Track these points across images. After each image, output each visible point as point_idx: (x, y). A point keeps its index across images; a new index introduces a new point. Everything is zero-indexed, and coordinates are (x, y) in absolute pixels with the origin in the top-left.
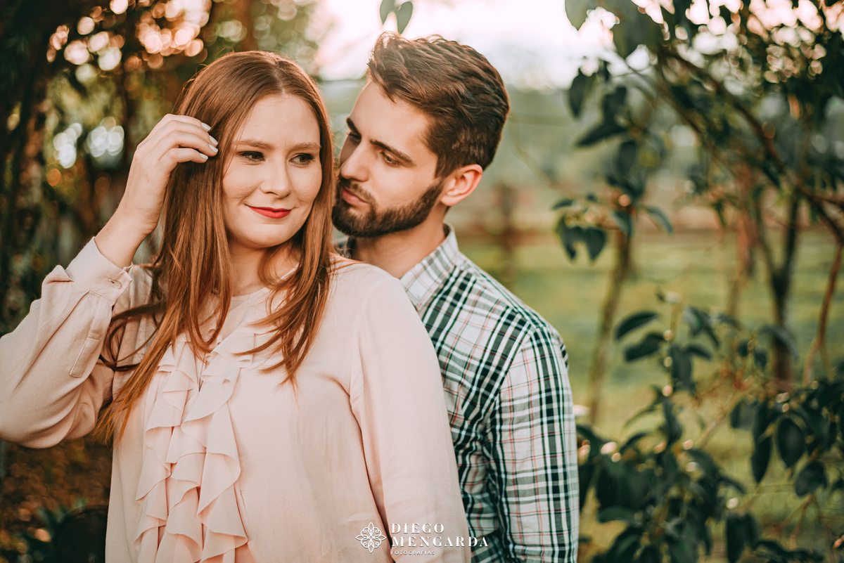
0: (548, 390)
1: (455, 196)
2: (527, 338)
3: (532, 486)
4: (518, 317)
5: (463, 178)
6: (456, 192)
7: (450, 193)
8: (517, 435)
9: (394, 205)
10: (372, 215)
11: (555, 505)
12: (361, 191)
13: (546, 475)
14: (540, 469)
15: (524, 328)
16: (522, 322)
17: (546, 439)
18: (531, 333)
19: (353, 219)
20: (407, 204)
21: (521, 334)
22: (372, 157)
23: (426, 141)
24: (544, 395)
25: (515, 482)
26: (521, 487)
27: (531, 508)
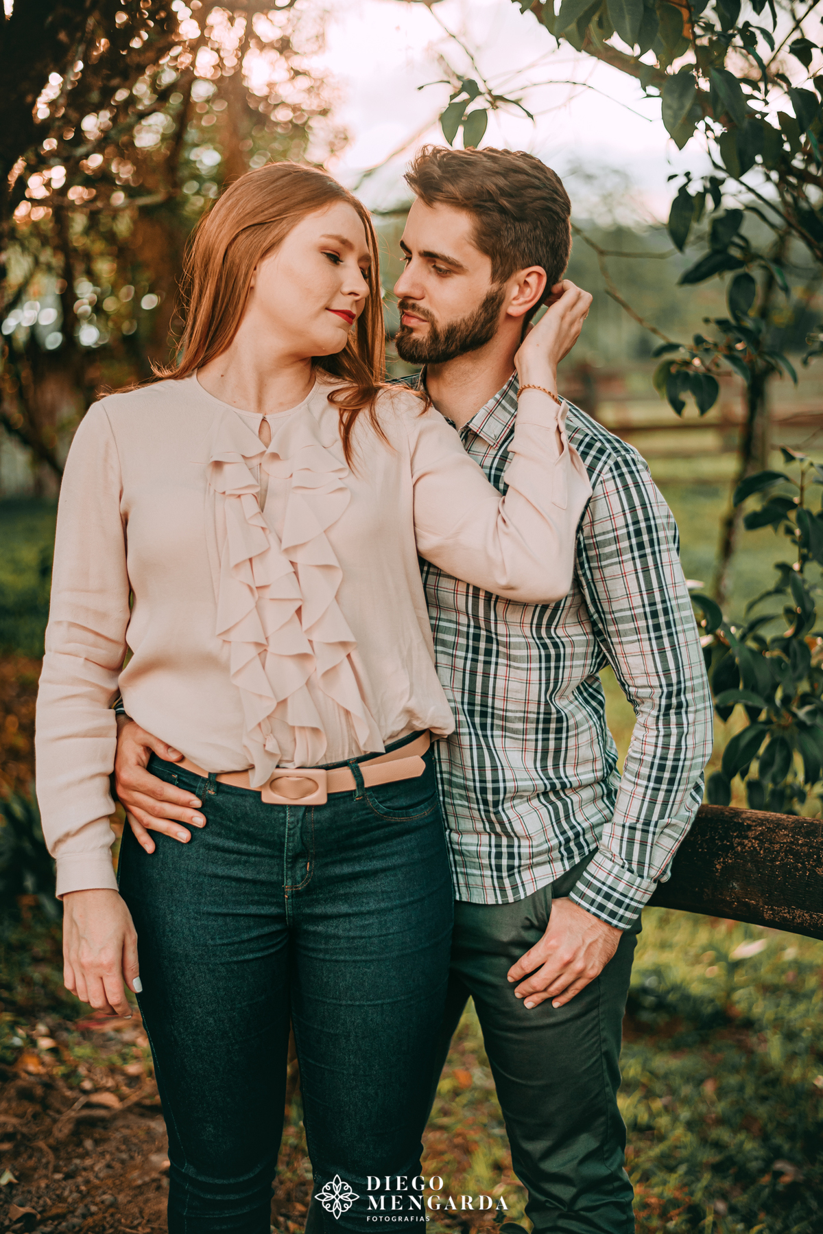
0: (636, 522)
1: (520, 305)
2: (607, 468)
3: (632, 625)
4: (598, 445)
5: (526, 283)
6: (522, 300)
7: (515, 302)
8: (607, 572)
9: (454, 319)
10: (434, 335)
11: (658, 644)
12: (419, 309)
13: (645, 613)
14: (638, 607)
15: (604, 458)
16: (601, 451)
17: (641, 575)
18: (611, 462)
19: (416, 342)
20: (467, 315)
21: (600, 464)
22: (425, 272)
23: (474, 242)
24: (631, 528)
25: (615, 622)
26: (621, 627)
27: (633, 648)
